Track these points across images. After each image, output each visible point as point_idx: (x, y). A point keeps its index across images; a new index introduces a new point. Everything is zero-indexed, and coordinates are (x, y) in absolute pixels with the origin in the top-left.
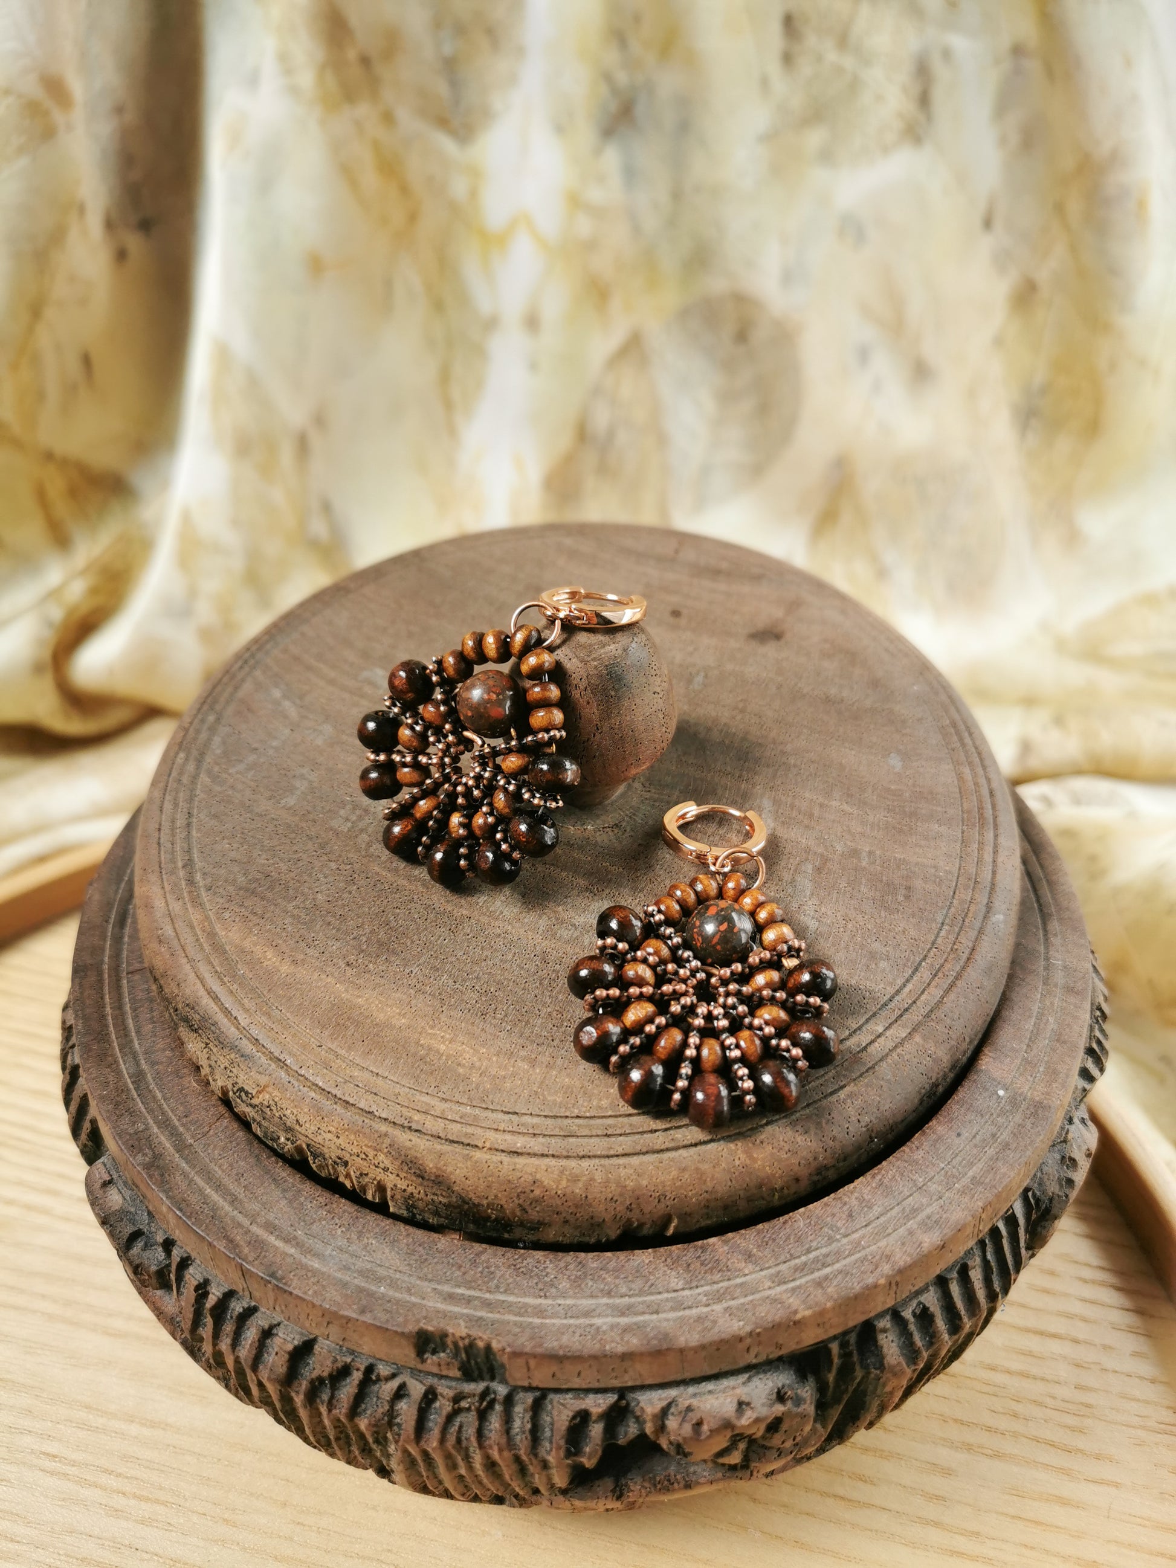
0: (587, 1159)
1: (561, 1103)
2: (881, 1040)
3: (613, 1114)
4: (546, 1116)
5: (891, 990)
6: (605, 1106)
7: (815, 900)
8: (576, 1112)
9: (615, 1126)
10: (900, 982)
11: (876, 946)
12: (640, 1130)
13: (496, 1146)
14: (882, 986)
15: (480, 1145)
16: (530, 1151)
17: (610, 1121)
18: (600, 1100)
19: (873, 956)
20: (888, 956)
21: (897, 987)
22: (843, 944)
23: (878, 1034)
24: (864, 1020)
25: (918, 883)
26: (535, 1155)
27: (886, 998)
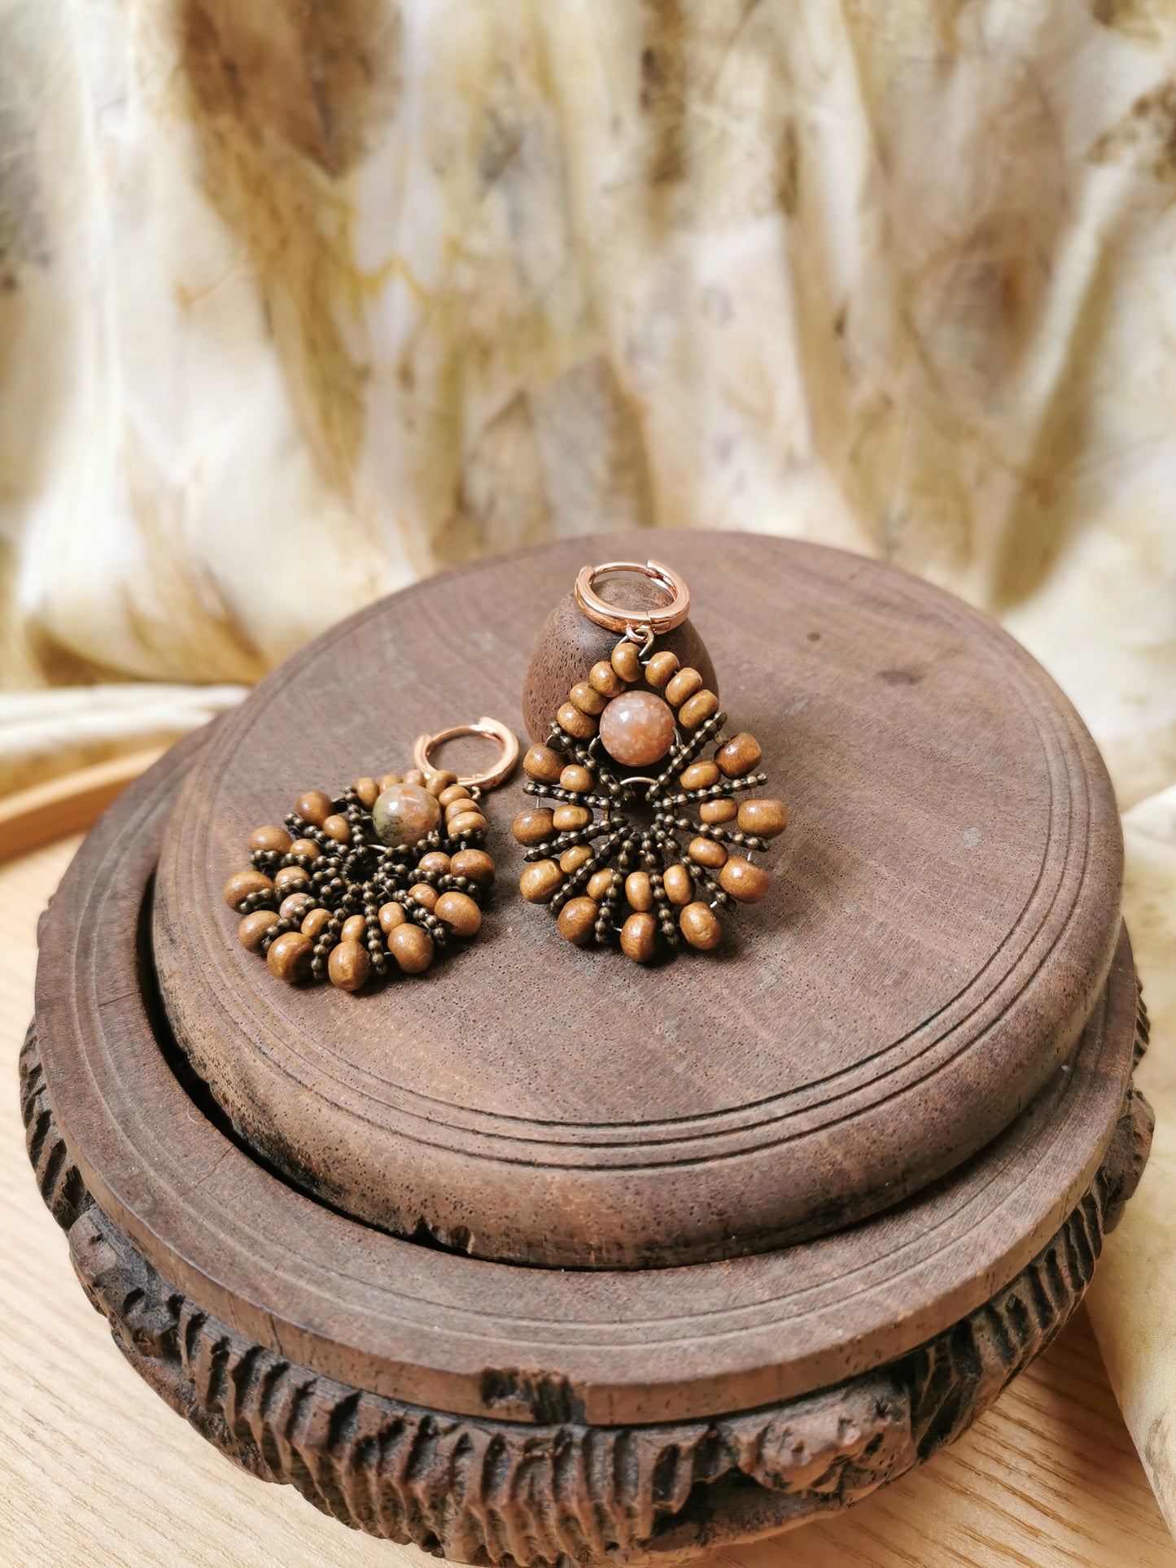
0: (400, 1137)
1: (403, 1073)
2: (774, 1125)
3: (446, 1101)
4: (383, 1081)
5: (820, 1076)
6: (442, 1090)
7: (787, 957)
8: (411, 1086)
9: (440, 1113)
10: (833, 1070)
11: (828, 1024)
12: (462, 1126)
13: (322, 1093)
14: (809, 1067)
15: (309, 1086)
16: (349, 1108)
17: (440, 1108)
18: (440, 1082)
19: (818, 1034)
20: (836, 1038)
21: (827, 1075)
22: (790, 1010)
23: (774, 1116)
24: (767, 1096)
25: (920, 973)
26: (352, 1114)
27: (806, 1082)
